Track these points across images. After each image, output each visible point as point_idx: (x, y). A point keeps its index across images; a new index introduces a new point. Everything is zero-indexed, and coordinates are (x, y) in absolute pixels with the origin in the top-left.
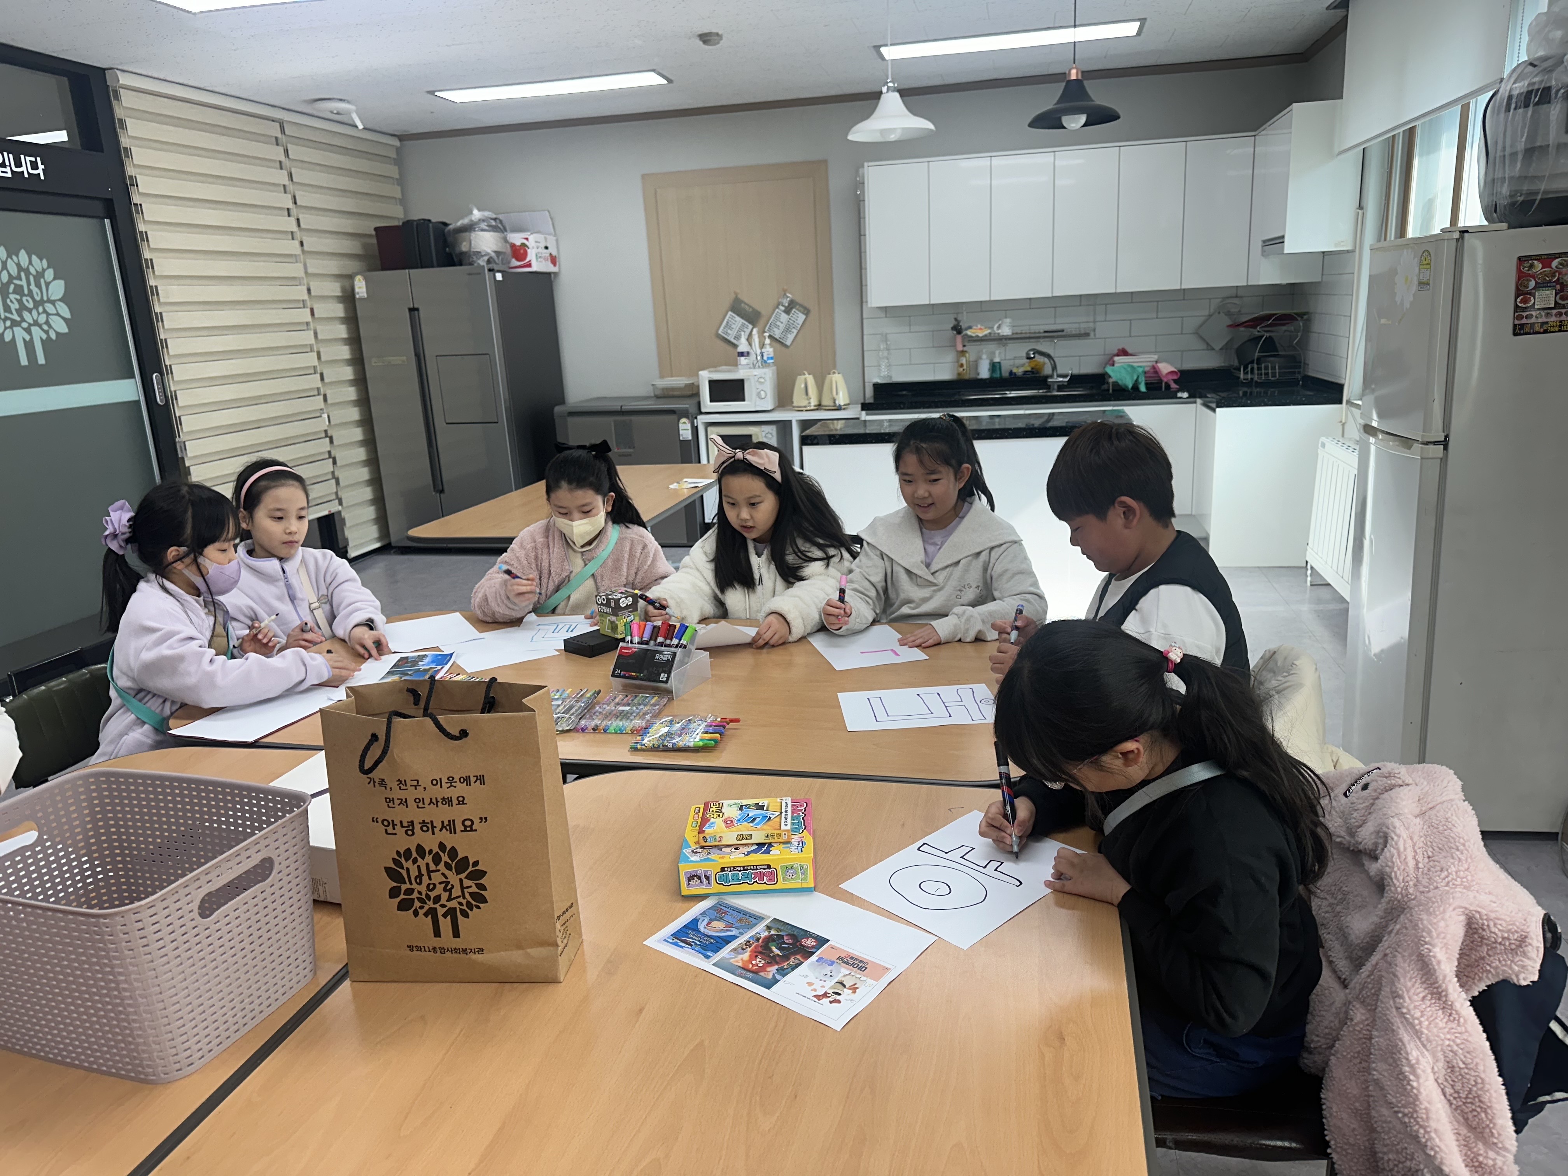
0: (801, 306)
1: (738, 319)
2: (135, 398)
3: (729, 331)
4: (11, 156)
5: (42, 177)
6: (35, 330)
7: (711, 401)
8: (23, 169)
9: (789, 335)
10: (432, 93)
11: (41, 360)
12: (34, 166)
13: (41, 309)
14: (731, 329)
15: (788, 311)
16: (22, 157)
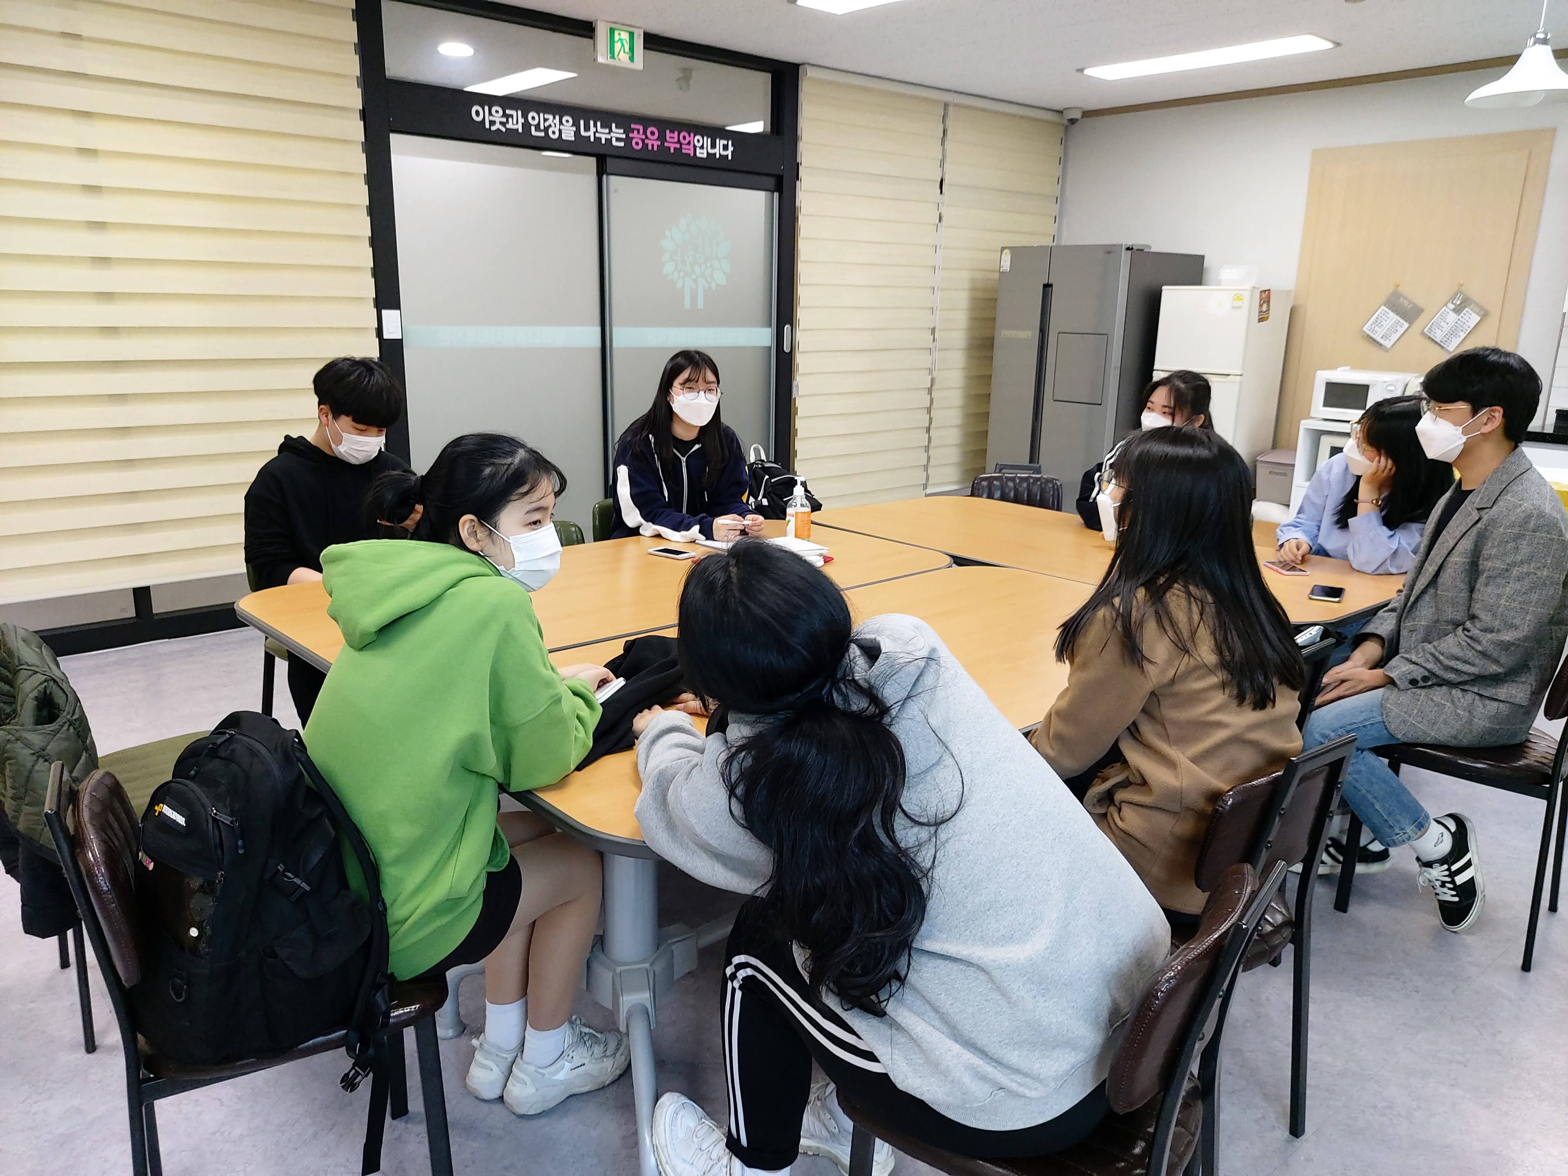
0: (1477, 305)
1: (1392, 315)
2: (769, 344)
3: (1377, 328)
4: (709, 140)
5: (730, 158)
6: (701, 281)
7: (1325, 405)
8: (716, 151)
9: (1454, 339)
10: (1081, 70)
11: (700, 305)
12: (726, 148)
13: (708, 265)
14: (1380, 325)
15: (1458, 310)
16: (718, 140)
